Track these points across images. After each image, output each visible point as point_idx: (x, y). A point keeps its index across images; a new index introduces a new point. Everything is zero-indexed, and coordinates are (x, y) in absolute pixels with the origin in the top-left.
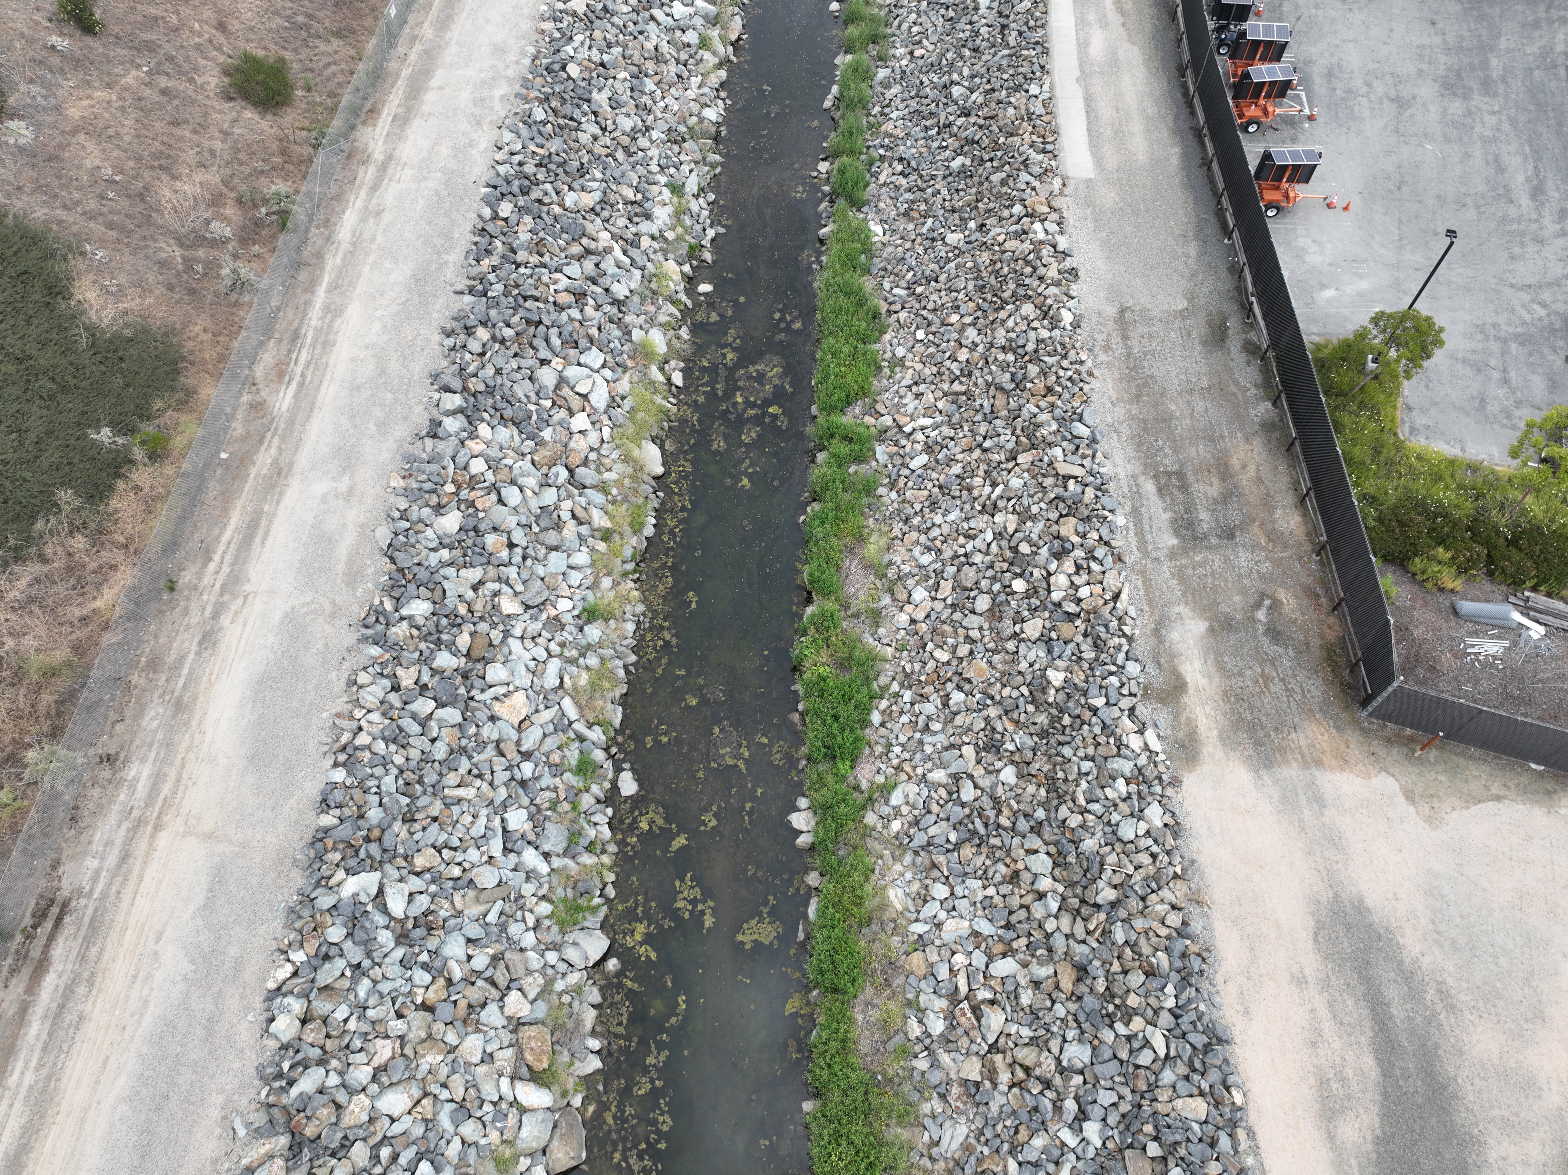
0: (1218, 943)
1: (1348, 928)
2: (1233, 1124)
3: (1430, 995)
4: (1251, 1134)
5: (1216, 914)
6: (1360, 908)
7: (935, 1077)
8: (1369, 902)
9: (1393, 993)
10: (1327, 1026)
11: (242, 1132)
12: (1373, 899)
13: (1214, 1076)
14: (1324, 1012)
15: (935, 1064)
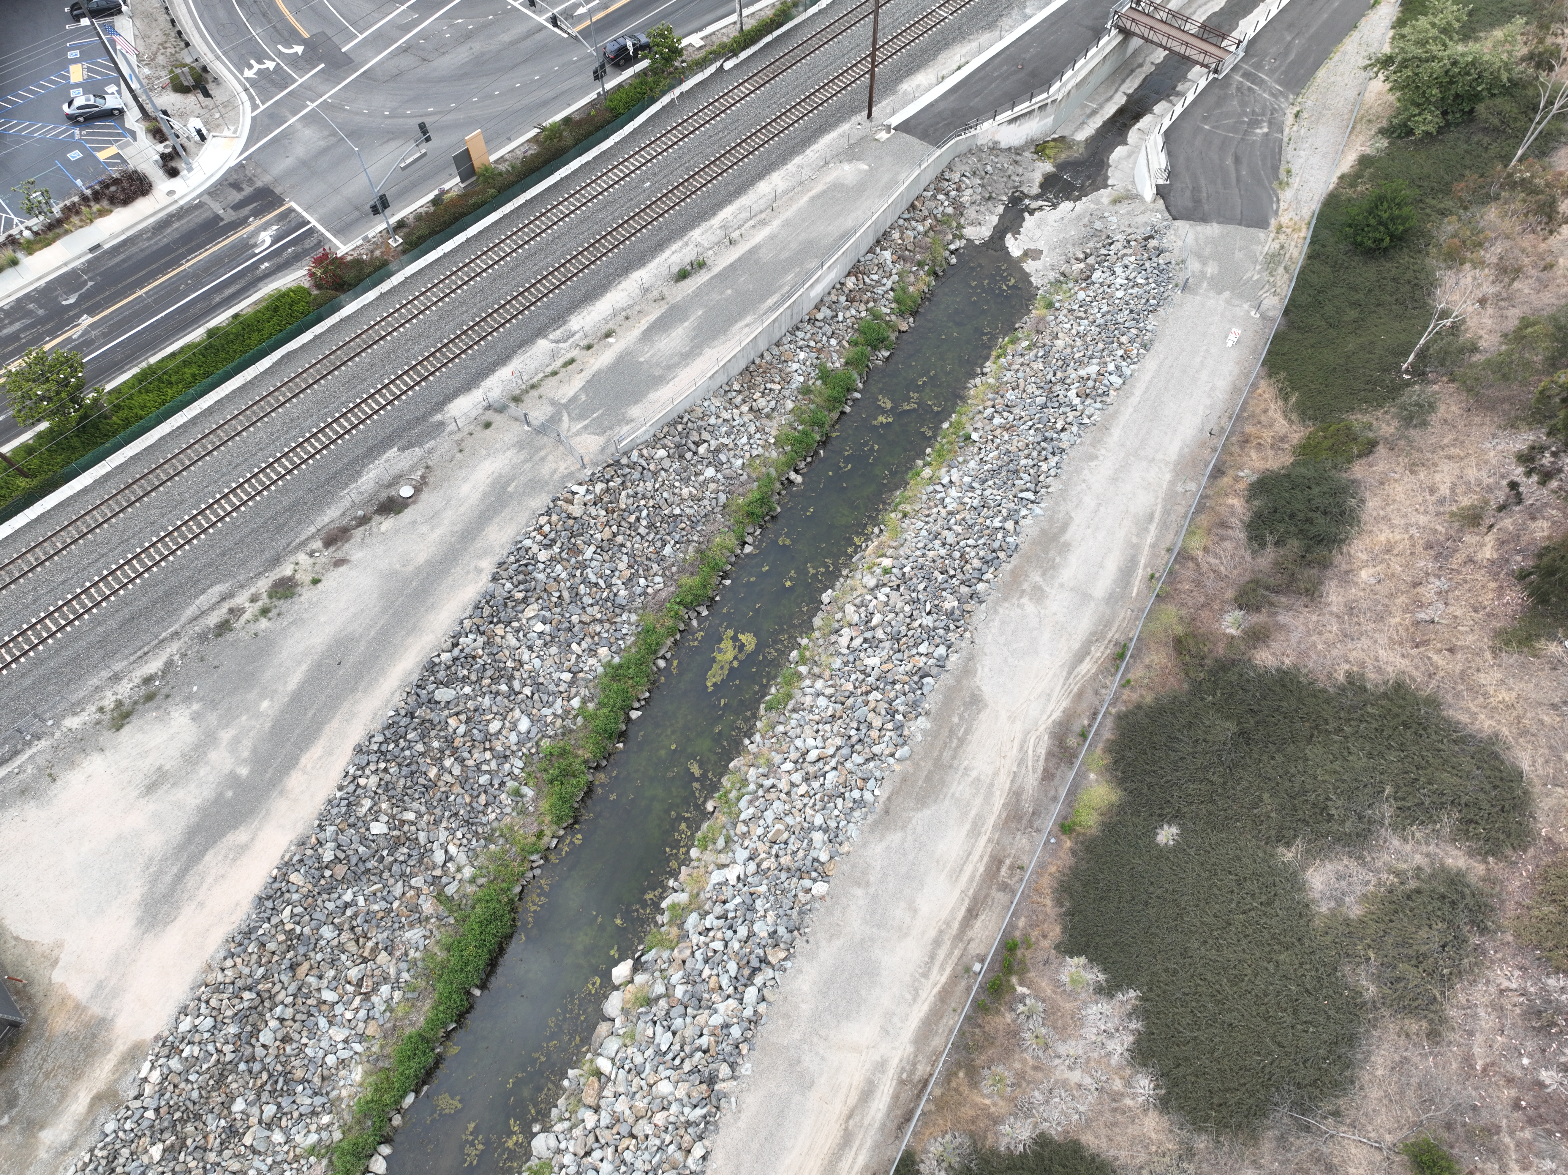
0: (220, 942)
1: (155, 916)
2: (286, 864)
3: (153, 869)
4: (282, 857)
5: (207, 956)
6: (140, 921)
7: (403, 966)
8: (134, 922)
9: (168, 878)
10: (209, 880)
11: (733, 1100)
12: (130, 922)
13: (276, 885)
14: (205, 886)
15: (399, 972)
